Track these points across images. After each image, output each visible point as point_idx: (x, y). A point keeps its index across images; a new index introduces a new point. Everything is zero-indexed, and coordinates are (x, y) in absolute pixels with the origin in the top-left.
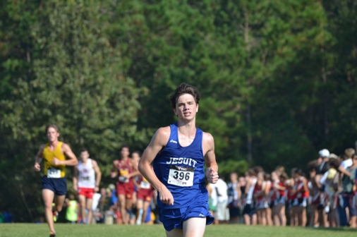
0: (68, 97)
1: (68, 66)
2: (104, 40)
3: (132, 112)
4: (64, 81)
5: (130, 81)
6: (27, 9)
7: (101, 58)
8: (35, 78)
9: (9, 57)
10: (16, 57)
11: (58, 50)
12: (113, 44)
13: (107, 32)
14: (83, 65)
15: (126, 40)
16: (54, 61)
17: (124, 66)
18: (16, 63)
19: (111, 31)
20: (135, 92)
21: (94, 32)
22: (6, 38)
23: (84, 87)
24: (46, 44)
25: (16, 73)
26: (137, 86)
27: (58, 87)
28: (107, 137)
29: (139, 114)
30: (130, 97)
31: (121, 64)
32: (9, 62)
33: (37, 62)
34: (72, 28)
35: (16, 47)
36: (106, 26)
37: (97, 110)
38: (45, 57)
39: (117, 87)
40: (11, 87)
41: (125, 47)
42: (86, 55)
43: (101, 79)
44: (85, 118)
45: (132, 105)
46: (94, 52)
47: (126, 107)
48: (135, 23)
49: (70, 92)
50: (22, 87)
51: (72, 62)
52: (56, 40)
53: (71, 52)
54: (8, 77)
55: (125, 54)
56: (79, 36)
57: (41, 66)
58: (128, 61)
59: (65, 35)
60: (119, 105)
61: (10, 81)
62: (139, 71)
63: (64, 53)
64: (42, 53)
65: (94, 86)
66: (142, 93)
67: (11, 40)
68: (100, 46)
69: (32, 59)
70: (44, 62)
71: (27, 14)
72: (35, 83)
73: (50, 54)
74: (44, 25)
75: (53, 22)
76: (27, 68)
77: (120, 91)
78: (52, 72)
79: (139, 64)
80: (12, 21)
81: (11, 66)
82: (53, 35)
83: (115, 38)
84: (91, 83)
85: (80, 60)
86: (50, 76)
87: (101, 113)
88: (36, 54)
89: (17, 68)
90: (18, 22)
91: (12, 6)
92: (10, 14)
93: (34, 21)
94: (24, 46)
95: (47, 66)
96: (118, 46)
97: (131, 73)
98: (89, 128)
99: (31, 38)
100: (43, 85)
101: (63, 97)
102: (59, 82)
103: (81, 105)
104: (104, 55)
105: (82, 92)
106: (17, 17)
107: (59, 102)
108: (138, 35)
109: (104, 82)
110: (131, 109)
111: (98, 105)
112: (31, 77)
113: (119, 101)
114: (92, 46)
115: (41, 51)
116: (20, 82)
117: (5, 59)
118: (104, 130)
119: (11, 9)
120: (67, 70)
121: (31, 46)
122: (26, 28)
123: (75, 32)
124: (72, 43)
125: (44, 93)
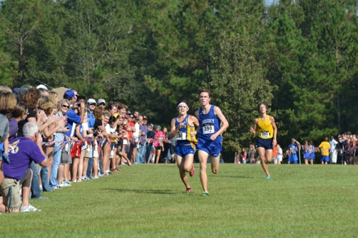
0: (231, 91)
1: (231, 73)
2: (252, 57)
3: (269, 100)
4: (229, 82)
5: (267, 81)
6: (207, 40)
7: (250, 68)
8: (212, 80)
9: (196, 68)
10: (201, 68)
11: (225, 64)
12: (257, 60)
13: (254, 53)
14: (239, 72)
15: (265, 58)
16: (223, 70)
17: (264, 73)
18: (201, 71)
19: (256, 52)
20: (270, 88)
21: (246, 53)
22: (195, 57)
23: (240, 85)
24: (218, 60)
25: (201, 78)
26: (272, 84)
27: (225, 86)
28: (254, 115)
29: (273, 101)
30: (267, 91)
31: (262, 72)
32: (197, 70)
33: (213, 71)
34: (233, 50)
35: (200, 62)
36: (253, 49)
37: (248, 99)
38: (217, 68)
39: (260, 85)
40: (197, 86)
41: (264, 62)
42: (241, 66)
43: (250, 81)
44: (241, 103)
45: (269, 96)
46: (246, 65)
47: (265, 97)
48: (270, 47)
49: (232, 88)
50: (204, 86)
51: (233, 71)
52: (224, 58)
53: (233, 65)
54: (196, 80)
55: (264, 66)
56: (237, 55)
57: (215, 73)
58: (266, 70)
59: (229, 54)
60: (261, 96)
61: (197, 82)
62: (273, 76)
63: (228, 65)
64: (215, 66)
65: (247, 84)
66: (274, 88)
67: (198, 58)
68: (250, 61)
69: (210, 69)
70: (217, 71)
71: (207, 43)
72: (211, 83)
73: (221, 66)
74: (216, 49)
75: (222, 48)
76: (206, 74)
77: (261, 87)
78: (221, 77)
79: (272, 71)
80: (198, 47)
81: (198, 73)
82: (222, 55)
83: (258, 56)
84: (245, 83)
85: (238, 69)
86: (220, 79)
87: (250, 100)
88: (212, 66)
89: (201, 74)
90: (202, 48)
91: (199, 38)
92: (197, 43)
93: (211, 47)
94: (205, 61)
95: (219, 73)
96: (260, 61)
97: (268, 77)
98: (243, 109)
99: (209, 57)
100: (216, 85)
101: (228, 91)
102: (226, 83)
103: (238, 96)
104: (252, 67)
105: (239, 88)
106: (201, 45)
107: (226, 95)
108: (273, 54)
109: (252, 82)
110: (268, 98)
111: (248, 96)
112: (209, 80)
113: (261, 93)
114: (245, 61)
115: (215, 64)
116: (203, 83)
117: (194, 69)
118: (252, 110)
119: (198, 40)
120: (230, 75)
121: (210, 62)
122: (206, 51)
123: (235, 53)
124: (233, 60)
125: (217, 89)
